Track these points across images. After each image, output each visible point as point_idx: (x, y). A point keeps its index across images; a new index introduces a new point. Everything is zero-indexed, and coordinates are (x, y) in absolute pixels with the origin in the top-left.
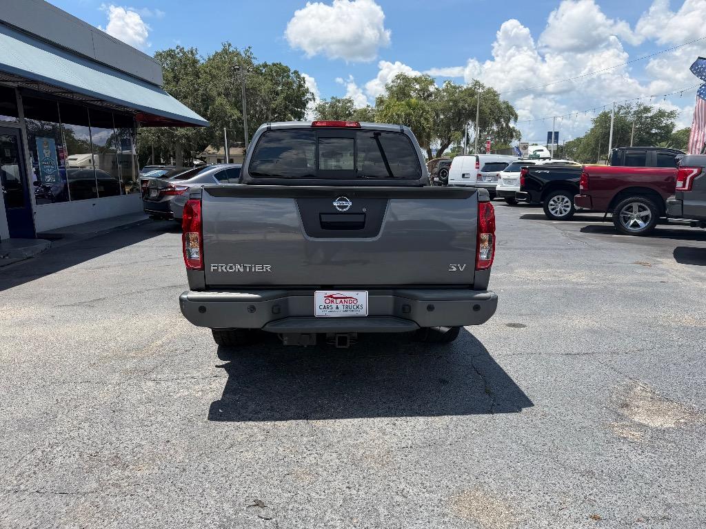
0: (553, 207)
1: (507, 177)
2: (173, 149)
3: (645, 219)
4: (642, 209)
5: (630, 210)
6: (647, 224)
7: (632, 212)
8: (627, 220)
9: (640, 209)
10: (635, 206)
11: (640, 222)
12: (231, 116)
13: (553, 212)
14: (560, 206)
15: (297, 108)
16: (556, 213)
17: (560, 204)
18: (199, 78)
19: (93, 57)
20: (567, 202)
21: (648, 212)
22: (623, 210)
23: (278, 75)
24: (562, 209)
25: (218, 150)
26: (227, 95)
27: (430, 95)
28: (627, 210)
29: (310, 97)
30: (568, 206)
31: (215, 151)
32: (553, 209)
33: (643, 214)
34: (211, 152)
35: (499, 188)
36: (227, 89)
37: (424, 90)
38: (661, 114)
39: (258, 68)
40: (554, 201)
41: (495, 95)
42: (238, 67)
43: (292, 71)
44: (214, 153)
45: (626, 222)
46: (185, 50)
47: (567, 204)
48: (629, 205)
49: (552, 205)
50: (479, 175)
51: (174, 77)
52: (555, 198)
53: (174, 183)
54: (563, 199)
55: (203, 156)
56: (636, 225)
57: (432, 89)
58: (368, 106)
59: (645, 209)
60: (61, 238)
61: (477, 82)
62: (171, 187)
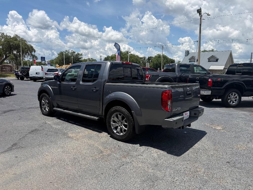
50: (46, 74)
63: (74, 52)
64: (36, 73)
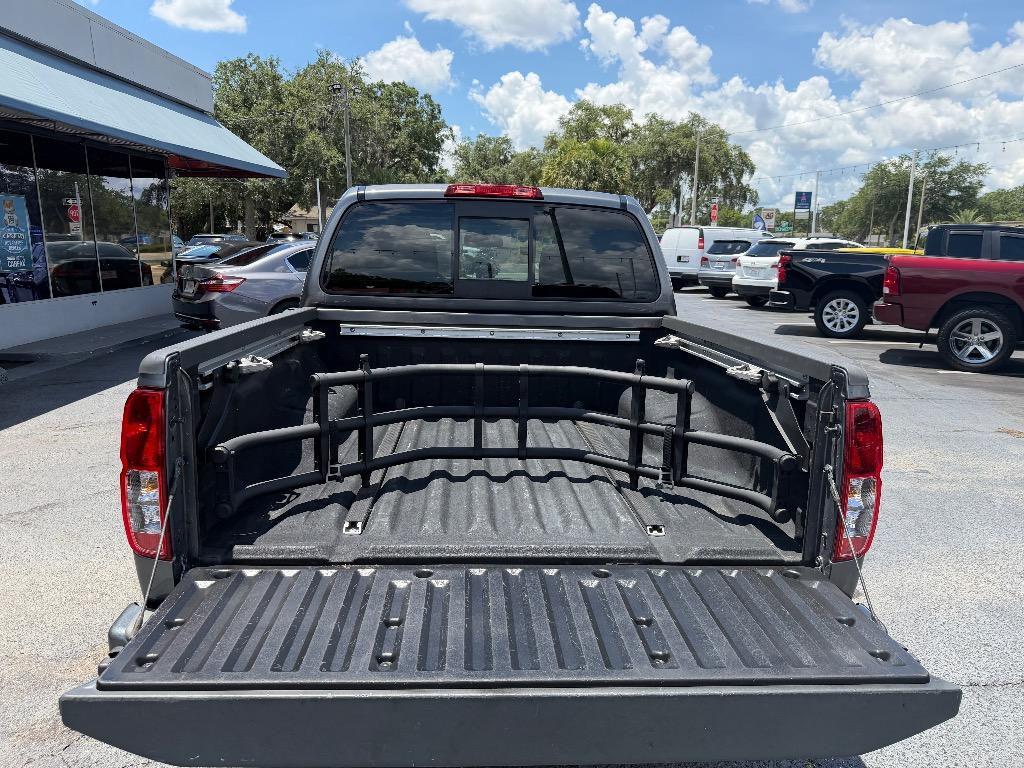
0: (829, 317)
1: (749, 265)
2: (243, 207)
3: (992, 346)
4: (989, 329)
5: (967, 329)
6: (995, 354)
7: (970, 332)
8: (961, 346)
9: (985, 329)
10: (977, 323)
11: (982, 350)
12: (328, 161)
13: (829, 325)
14: (841, 315)
15: (429, 150)
16: (835, 326)
17: (842, 312)
18: (282, 102)
19: (91, 62)
20: (853, 309)
21: (998, 335)
22: (955, 330)
23: (401, 99)
24: (845, 320)
25: (308, 211)
26: (323, 129)
27: (625, 134)
28: (962, 329)
29: (447, 133)
30: (854, 317)
31: (304, 212)
32: (829, 321)
33: (989, 337)
34: (297, 214)
35: (737, 280)
36: (323, 119)
37: (616, 126)
38: (964, 168)
39: (370, 90)
40: (831, 307)
41: (721, 136)
42: (338, 87)
43: (421, 95)
44: (301, 216)
45: (960, 349)
46: (261, 60)
47: (852, 313)
48: (967, 321)
49: (828, 313)
50: (705, 259)
51: (245, 101)
52: (834, 303)
53: (223, 271)
54: (847, 304)
55: (288, 219)
56: (976, 355)
57: (628, 126)
58: (533, 149)
59: (991, 329)
60: (27, 363)
61: (696, 116)
62: (216, 279)
63: (942, 162)
64: (679, 258)
